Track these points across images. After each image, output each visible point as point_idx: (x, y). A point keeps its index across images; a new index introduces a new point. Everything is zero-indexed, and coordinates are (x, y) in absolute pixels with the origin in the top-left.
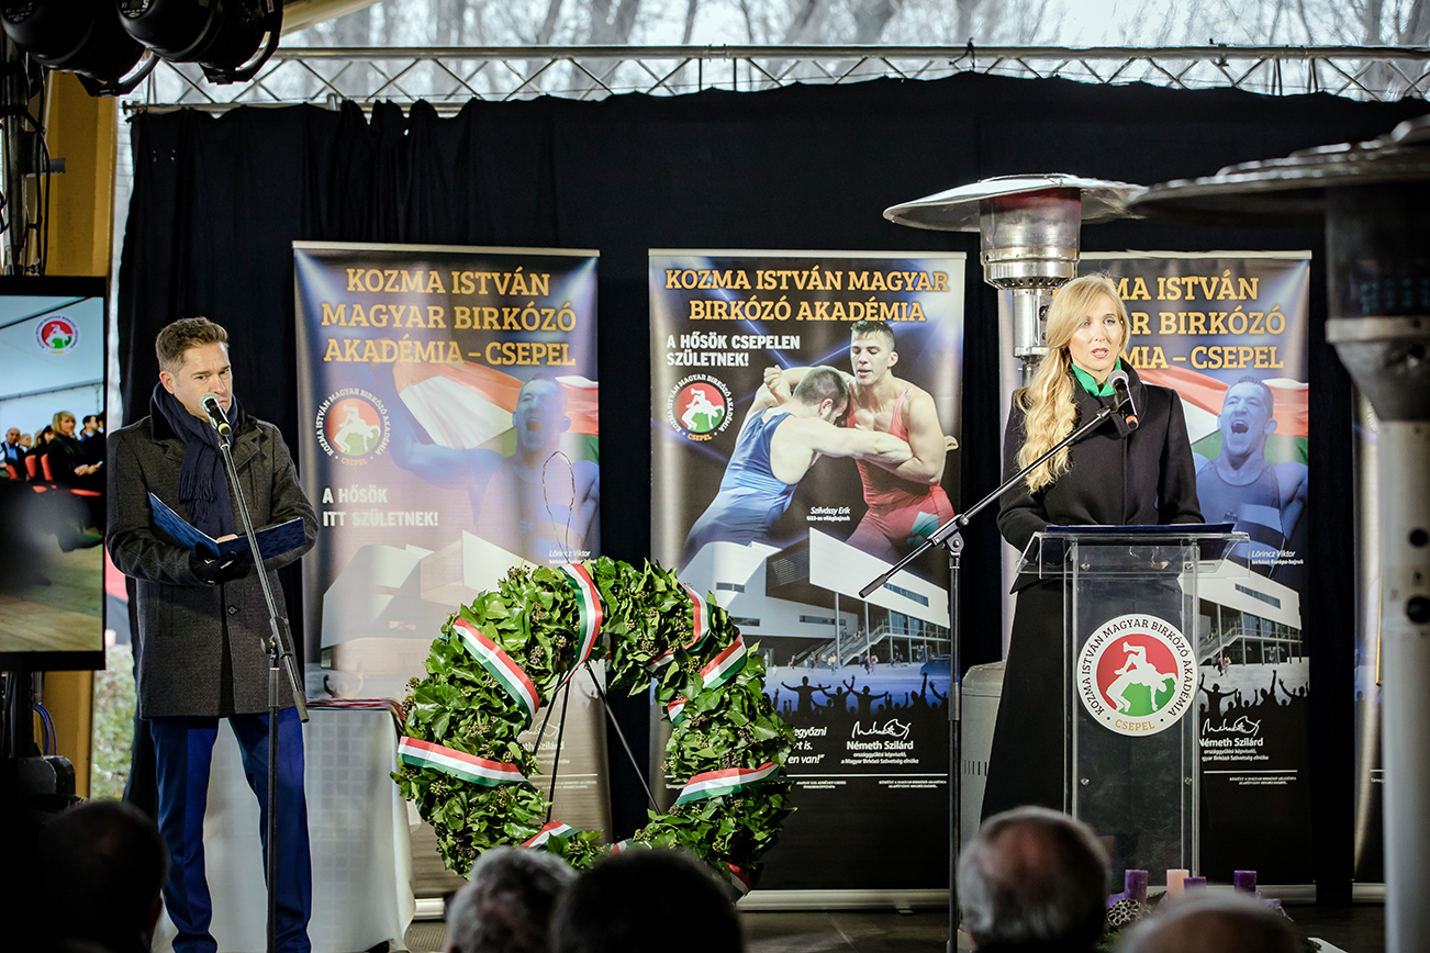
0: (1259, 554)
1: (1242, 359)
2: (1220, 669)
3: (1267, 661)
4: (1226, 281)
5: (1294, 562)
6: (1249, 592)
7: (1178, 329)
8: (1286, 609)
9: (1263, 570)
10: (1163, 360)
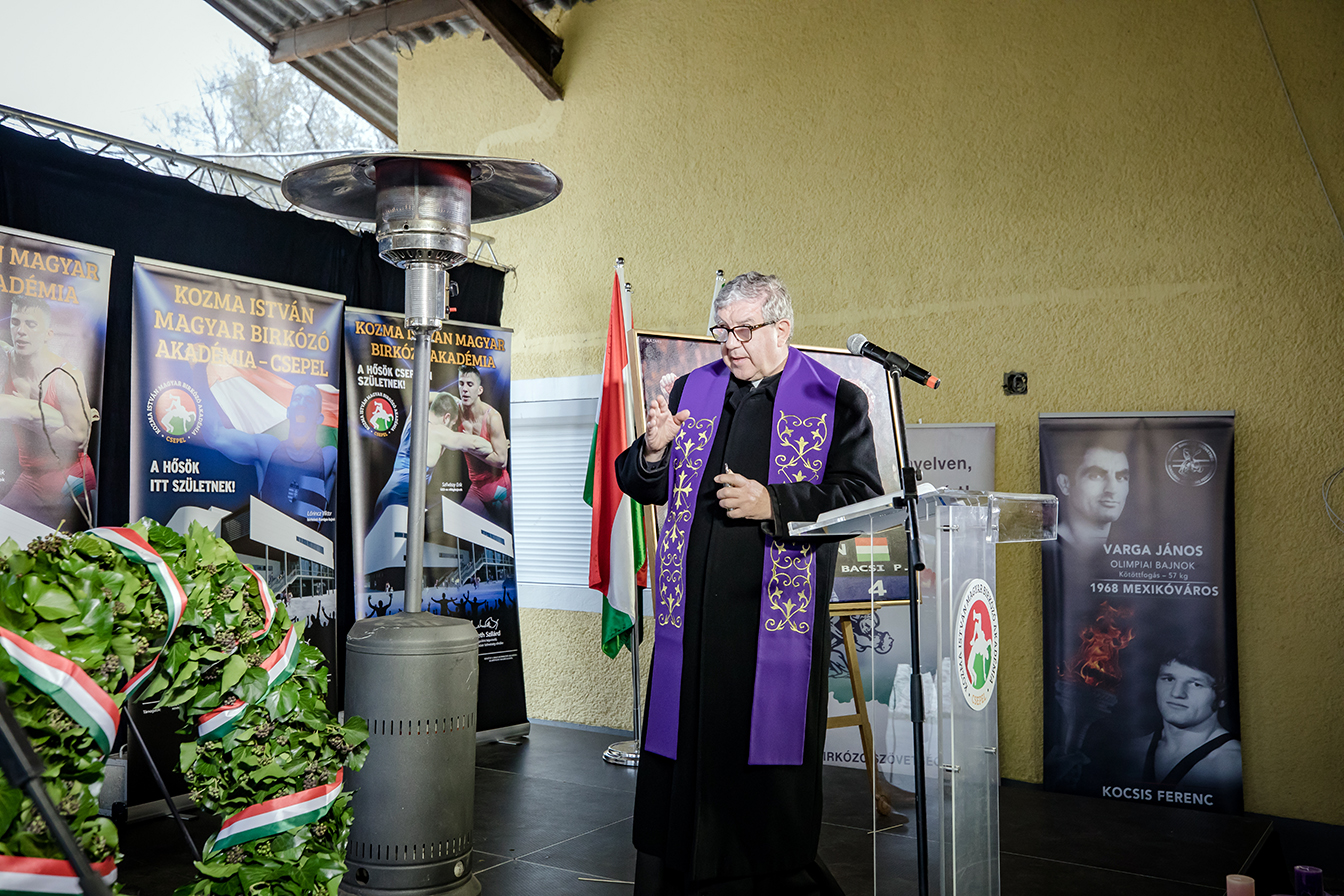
0: (315, 514)
1: (304, 367)
2: (285, 602)
3: (316, 594)
4: (294, 308)
5: (330, 520)
6: (304, 542)
7: (263, 339)
8: (325, 555)
9: (314, 526)
10: (253, 362)
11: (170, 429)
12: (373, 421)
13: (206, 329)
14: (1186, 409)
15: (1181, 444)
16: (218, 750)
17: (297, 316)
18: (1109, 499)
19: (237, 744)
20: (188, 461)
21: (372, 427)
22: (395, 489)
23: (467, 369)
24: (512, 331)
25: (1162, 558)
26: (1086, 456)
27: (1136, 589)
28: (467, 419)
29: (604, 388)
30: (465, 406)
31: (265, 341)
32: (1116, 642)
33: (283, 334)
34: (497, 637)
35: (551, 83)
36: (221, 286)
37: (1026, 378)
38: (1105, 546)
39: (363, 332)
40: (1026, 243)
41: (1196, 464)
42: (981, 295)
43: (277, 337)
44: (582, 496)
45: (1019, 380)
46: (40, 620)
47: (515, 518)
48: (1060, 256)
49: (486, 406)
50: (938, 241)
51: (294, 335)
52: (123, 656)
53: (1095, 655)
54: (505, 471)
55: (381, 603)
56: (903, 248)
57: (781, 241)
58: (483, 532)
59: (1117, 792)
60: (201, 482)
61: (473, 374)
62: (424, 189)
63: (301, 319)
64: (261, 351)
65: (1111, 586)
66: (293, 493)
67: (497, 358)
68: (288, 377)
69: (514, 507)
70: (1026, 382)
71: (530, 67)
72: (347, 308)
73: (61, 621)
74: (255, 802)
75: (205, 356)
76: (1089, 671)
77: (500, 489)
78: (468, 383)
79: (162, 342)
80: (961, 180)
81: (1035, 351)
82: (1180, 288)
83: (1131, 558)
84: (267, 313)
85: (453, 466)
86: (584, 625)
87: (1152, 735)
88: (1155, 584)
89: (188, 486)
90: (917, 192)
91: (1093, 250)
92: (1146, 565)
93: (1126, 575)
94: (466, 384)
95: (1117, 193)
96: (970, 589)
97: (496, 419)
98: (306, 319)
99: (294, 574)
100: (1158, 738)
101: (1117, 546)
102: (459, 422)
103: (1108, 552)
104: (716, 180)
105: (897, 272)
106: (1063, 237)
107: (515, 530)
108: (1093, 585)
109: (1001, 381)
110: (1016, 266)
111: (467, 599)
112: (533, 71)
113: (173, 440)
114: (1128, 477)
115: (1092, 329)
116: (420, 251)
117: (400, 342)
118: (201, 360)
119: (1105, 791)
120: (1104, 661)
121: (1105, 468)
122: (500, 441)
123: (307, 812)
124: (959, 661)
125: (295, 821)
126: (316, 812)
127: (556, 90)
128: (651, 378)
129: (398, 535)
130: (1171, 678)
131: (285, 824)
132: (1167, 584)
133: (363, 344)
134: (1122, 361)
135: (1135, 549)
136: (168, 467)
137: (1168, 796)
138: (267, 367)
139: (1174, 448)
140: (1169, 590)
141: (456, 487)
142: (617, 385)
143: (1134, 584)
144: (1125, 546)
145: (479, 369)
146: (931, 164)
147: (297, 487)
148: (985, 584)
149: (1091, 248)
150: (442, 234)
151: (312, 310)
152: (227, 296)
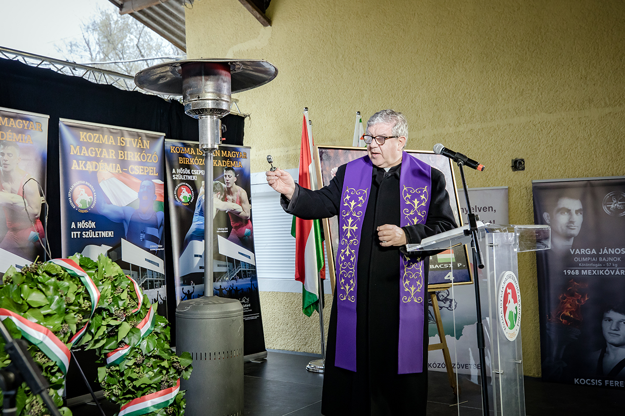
0: (153, 246)
3: (156, 288)
4: (140, 141)
5: (162, 249)
6: (149, 261)
7: (125, 157)
8: (160, 267)
9: (153, 253)
10: (120, 170)
11: (80, 206)
12: (181, 197)
13: (96, 154)
14: (613, 175)
15: (611, 194)
16: (117, 371)
17: (141, 145)
18: (572, 225)
19: (126, 367)
20: (90, 222)
21: (181, 200)
22: (194, 232)
23: (228, 169)
24: (250, 148)
25: (602, 256)
26: (559, 202)
27: (589, 272)
28: (229, 195)
29: (300, 176)
30: (227, 188)
31: (126, 159)
32: (579, 301)
33: (134, 154)
34: (248, 307)
35: (265, 17)
36: (103, 131)
37: (524, 162)
38: (571, 250)
39: (174, 152)
40: (521, 89)
41: (620, 204)
42: (498, 119)
43: (132, 156)
44: (290, 232)
45: (520, 163)
46: (30, 307)
47: (255, 245)
48: (540, 96)
49: (238, 188)
50: (473, 90)
51: (140, 155)
52: (71, 325)
53: (568, 308)
54: (250, 221)
55: (189, 291)
56: (454, 95)
57: (389, 95)
58: (239, 253)
59: (583, 381)
60: (96, 232)
61: (231, 171)
62: (207, 78)
63: (143, 146)
64: (124, 164)
65: (575, 271)
66: (142, 236)
67: (243, 162)
68: (138, 177)
69: (255, 239)
70: (524, 164)
71: (254, 10)
72: (166, 140)
73: (40, 307)
74: (137, 397)
75: (96, 167)
76: (565, 317)
77: (247, 230)
78: (229, 176)
79: (75, 161)
80: (485, 58)
81: (528, 147)
82: (607, 110)
83: (585, 256)
84: (126, 144)
85: (223, 220)
86: (292, 300)
87: (601, 350)
88: (599, 270)
89: (90, 234)
90: (461, 65)
91: (558, 92)
92: (594, 259)
93: (583, 265)
94: (227, 176)
95: (571, 61)
96: (505, 277)
97: (244, 194)
98: (146, 146)
99: (145, 278)
100: (604, 352)
101: (578, 250)
102: (225, 196)
103: (572, 253)
104: (353, 64)
105: (452, 108)
106: (541, 85)
107: (255, 251)
108: (565, 271)
109: (510, 164)
110: (516, 102)
111: (232, 288)
112: (255, 12)
113: (82, 211)
114: (582, 212)
115: (559, 134)
116: (206, 110)
117: (193, 156)
118: (94, 170)
119: (576, 381)
120: (573, 311)
121: (570, 208)
122: (246, 205)
123: (163, 401)
124: (500, 315)
125: (157, 406)
126: (168, 402)
127: (267, 20)
128: (326, 170)
129: (196, 256)
130: (610, 320)
131: (152, 408)
132: (606, 269)
133: (175, 158)
134: (577, 150)
135: (587, 251)
136: (80, 225)
137: (611, 383)
138: (127, 172)
139: (607, 196)
140: (607, 272)
141: (224, 230)
142: (306, 174)
143: (588, 270)
144: (581, 250)
145: (234, 168)
146: (468, 50)
147: (145, 233)
148: (513, 274)
149: (557, 91)
150: (217, 100)
151: (148, 141)
152: (106, 136)
